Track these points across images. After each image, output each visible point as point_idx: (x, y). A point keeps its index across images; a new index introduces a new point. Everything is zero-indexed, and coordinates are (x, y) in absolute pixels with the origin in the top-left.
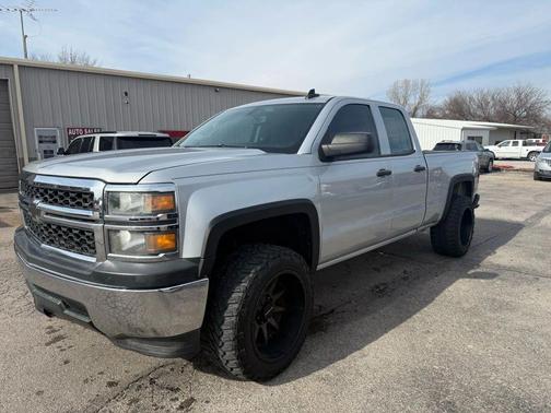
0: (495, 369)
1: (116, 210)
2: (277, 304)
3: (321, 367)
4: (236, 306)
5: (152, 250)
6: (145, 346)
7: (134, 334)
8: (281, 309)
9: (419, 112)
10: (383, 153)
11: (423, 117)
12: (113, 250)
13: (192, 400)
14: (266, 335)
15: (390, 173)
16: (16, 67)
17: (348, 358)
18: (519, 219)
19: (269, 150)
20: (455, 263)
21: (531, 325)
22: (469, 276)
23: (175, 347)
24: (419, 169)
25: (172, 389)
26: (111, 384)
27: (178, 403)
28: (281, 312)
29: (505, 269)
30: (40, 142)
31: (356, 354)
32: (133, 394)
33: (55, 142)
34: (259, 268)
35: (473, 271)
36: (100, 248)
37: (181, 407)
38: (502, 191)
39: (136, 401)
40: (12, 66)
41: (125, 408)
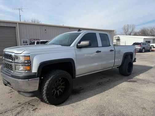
0: (121, 107)
1: (17, 60)
2: (62, 85)
3: (73, 103)
4: (47, 85)
5: (24, 70)
6: (24, 94)
7: (22, 91)
8: (64, 87)
9: (132, 34)
10: (99, 46)
11: (133, 35)
12: (16, 69)
13: (37, 108)
14: (58, 94)
15: (100, 52)
16: (18, 23)
17: (81, 101)
18: (152, 66)
19: (62, 45)
20: (126, 78)
21: (139, 96)
22: (128, 81)
23: (31, 95)
24: (111, 51)
25: (33, 106)
26: (19, 103)
27: (33, 109)
28: (64, 88)
29: (140, 80)
30: (23, 43)
31: (84, 100)
32: (23, 106)
33: (27, 43)
34: (54, 76)
35: (130, 80)
36: (14, 69)
37: (33, 110)
38: (152, 57)
39: (23, 108)
40: (17, 23)
41: (20, 109)
